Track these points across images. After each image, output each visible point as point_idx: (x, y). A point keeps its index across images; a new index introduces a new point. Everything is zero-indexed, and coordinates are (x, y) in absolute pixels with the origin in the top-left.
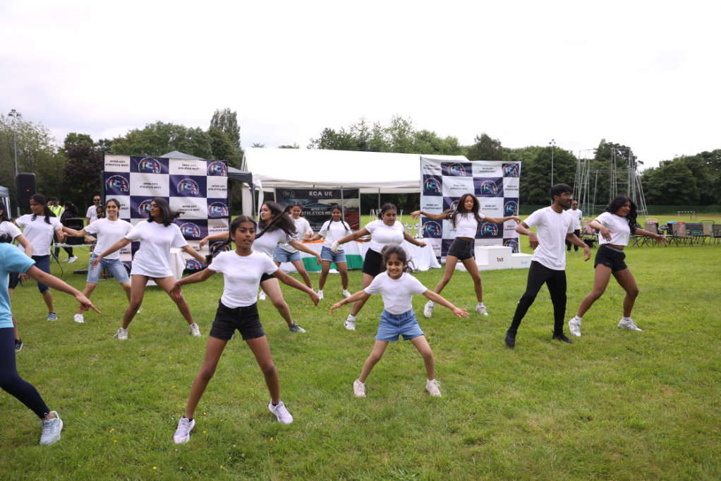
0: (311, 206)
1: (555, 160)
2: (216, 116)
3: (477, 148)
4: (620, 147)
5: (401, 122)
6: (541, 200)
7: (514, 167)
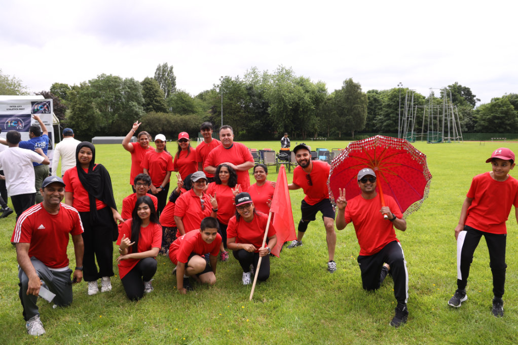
2: (158, 69)
4: (462, 88)
5: (284, 72)
6: (392, 129)
7: (44, 105)
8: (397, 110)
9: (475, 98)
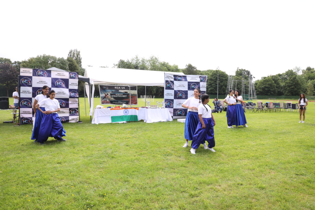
0: (116, 93)
1: (219, 76)
2: (70, 52)
3: (186, 70)
4: (245, 71)
5: (154, 58)
6: (213, 92)
7: (204, 78)
8: (216, 82)
9: (252, 77)
